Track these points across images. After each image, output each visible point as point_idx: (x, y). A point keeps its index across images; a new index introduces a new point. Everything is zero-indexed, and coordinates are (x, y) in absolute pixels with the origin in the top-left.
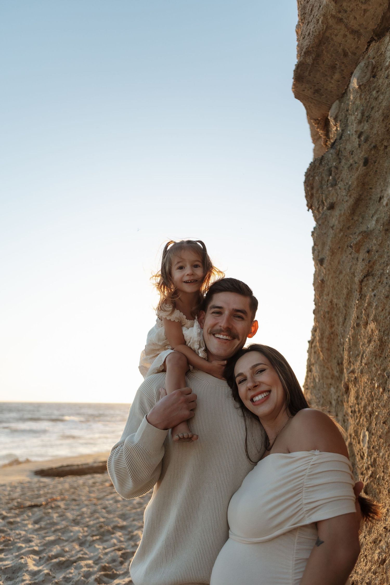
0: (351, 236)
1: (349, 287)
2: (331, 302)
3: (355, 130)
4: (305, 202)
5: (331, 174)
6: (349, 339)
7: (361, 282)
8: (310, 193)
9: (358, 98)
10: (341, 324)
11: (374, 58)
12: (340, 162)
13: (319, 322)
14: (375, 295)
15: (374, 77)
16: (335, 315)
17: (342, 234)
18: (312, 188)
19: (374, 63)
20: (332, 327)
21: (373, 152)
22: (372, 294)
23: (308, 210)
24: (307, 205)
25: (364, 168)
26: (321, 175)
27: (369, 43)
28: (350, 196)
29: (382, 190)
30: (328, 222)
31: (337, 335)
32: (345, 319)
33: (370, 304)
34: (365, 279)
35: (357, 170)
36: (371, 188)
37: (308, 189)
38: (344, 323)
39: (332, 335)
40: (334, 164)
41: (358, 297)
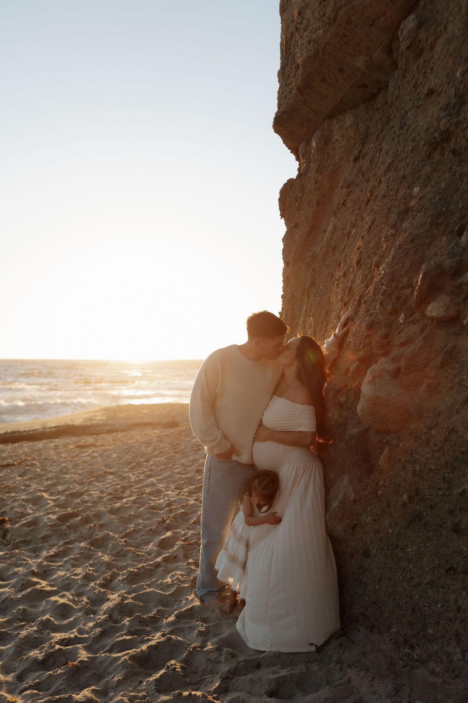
0: (307, 252)
1: (304, 287)
2: (293, 294)
3: (313, 176)
4: (279, 212)
5: (297, 202)
6: (302, 323)
7: (309, 288)
8: (282, 208)
9: (316, 154)
10: (298, 310)
11: (327, 131)
12: (303, 195)
13: (285, 305)
14: (314, 300)
15: (326, 144)
16: (295, 303)
17: (301, 249)
18: (284, 205)
19: (327, 135)
20: (293, 310)
21: (322, 198)
22: (313, 299)
23: (281, 218)
24: (281, 215)
25: (317, 207)
26: (291, 198)
27: (325, 119)
28: (307, 224)
29: (326, 225)
30: (294, 236)
31: (296, 316)
32: (301, 307)
33: (311, 304)
34: (311, 287)
35: (313, 207)
36: (320, 221)
37: (281, 205)
38: (300, 310)
39: (293, 316)
40: (299, 195)
41: (307, 297)
